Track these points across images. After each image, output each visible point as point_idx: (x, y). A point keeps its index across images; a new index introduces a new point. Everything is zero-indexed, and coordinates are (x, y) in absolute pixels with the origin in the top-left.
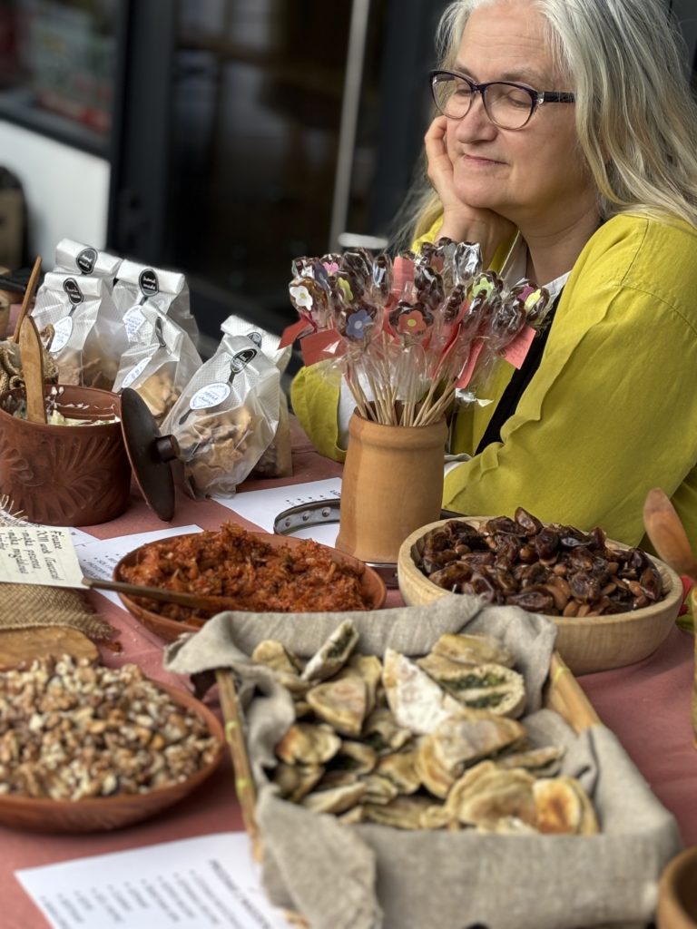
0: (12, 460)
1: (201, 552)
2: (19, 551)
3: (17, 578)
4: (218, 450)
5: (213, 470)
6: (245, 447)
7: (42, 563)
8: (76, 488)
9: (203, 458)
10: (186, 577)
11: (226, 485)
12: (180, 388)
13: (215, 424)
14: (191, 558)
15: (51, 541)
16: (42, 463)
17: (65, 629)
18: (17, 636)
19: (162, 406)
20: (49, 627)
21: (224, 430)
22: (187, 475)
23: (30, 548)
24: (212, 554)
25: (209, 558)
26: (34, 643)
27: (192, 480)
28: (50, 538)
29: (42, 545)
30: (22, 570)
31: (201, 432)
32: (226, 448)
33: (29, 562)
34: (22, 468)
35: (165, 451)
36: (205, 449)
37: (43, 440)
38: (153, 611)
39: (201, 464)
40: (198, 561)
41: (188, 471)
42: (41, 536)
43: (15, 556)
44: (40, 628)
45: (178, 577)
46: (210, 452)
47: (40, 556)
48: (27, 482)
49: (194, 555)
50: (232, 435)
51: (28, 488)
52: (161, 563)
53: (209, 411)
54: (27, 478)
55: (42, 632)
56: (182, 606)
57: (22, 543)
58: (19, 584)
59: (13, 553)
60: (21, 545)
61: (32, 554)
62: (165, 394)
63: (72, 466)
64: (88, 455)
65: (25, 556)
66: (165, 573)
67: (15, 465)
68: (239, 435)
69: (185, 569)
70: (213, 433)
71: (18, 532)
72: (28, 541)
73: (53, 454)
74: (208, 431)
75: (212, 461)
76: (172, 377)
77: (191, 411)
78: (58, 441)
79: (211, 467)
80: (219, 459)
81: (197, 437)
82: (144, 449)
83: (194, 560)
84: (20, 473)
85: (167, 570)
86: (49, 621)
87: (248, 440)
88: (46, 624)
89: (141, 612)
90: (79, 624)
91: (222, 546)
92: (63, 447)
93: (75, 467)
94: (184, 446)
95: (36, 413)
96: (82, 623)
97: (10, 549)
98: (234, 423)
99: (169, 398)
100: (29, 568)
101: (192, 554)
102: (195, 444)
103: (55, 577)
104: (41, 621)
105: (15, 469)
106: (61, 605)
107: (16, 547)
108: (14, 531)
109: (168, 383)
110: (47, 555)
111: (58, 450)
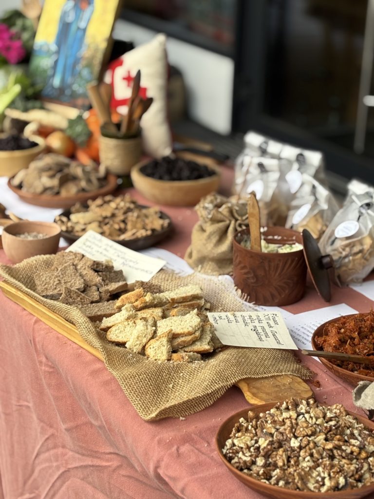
0: (243, 271)
1: (360, 328)
2: (256, 327)
3: (259, 345)
4: (354, 260)
5: (351, 271)
6: (368, 257)
7: (270, 334)
8: (279, 286)
9: (346, 265)
10: (354, 344)
11: (357, 279)
12: (328, 223)
13: (352, 245)
14: (355, 332)
15: (272, 320)
16: (261, 273)
17: (291, 376)
18: (266, 381)
19: (318, 233)
20: (282, 375)
21: (356, 249)
22: (336, 274)
23: (261, 325)
24: (366, 329)
25: (364, 331)
26: (276, 386)
27: (339, 277)
28: (271, 318)
29: (267, 323)
30: (260, 339)
31: (344, 250)
32: (357, 259)
33: (263, 333)
34: (249, 276)
35: (327, 264)
36: (347, 260)
37: (261, 261)
38: (338, 365)
39: (344, 269)
40: (359, 334)
41: (337, 272)
42: (267, 317)
43: (254, 330)
44: (277, 376)
45: (349, 344)
46: (349, 261)
47: (268, 330)
48: (252, 283)
49: (356, 330)
50: (361, 251)
51: (253, 286)
52: (339, 336)
53: (348, 238)
54: (252, 281)
55: (279, 379)
56: (355, 363)
57: (257, 321)
58: (261, 348)
59: (253, 328)
60: (256, 323)
61: (263, 329)
62: (319, 227)
63: (277, 274)
64: (286, 269)
65: (260, 330)
66: (342, 342)
67: (245, 274)
68: (365, 251)
69: (353, 339)
70: (351, 250)
71: (254, 314)
72: (260, 321)
73: (267, 268)
74: (348, 249)
75: (350, 266)
76: (322, 217)
77: (336, 238)
78: (270, 261)
79: (350, 269)
80: (354, 265)
81: (341, 253)
82: (316, 264)
83: (357, 333)
84: (248, 278)
85: (343, 340)
86: (281, 372)
87: (370, 254)
88: (281, 374)
89: (332, 367)
90: (296, 372)
91: (371, 324)
92: (272, 264)
93: (279, 274)
94: (335, 258)
95: (255, 244)
96: (298, 370)
97: (251, 326)
98: (362, 244)
99: (322, 229)
100: (263, 337)
101: (355, 330)
102: (340, 257)
103: (279, 343)
104: (277, 372)
105: (246, 276)
106: (285, 360)
107: (254, 324)
108: (251, 315)
109: (320, 220)
110: (271, 329)
111: (270, 266)
